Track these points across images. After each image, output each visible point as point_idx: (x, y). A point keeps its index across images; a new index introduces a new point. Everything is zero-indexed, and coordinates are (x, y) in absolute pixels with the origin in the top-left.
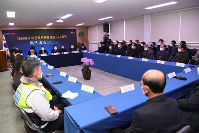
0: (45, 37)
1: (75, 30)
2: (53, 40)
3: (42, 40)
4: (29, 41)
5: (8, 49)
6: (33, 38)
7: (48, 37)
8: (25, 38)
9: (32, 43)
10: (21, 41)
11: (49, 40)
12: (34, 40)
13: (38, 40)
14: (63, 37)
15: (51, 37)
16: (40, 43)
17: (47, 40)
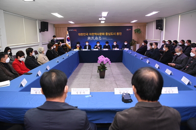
0: (101, 34)
1: (131, 27)
2: (108, 36)
3: (98, 36)
4: (87, 36)
5: (70, 42)
6: (90, 34)
7: (103, 34)
8: (84, 34)
9: (89, 38)
10: (81, 37)
11: (105, 36)
12: (91, 36)
13: (95, 36)
14: (118, 34)
15: (107, 34)
16: (96, 38)
17: (102, 36)
